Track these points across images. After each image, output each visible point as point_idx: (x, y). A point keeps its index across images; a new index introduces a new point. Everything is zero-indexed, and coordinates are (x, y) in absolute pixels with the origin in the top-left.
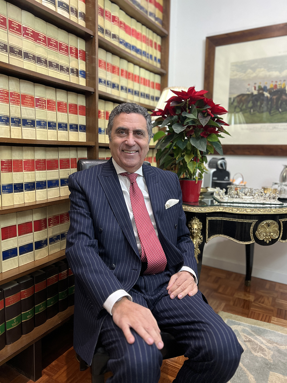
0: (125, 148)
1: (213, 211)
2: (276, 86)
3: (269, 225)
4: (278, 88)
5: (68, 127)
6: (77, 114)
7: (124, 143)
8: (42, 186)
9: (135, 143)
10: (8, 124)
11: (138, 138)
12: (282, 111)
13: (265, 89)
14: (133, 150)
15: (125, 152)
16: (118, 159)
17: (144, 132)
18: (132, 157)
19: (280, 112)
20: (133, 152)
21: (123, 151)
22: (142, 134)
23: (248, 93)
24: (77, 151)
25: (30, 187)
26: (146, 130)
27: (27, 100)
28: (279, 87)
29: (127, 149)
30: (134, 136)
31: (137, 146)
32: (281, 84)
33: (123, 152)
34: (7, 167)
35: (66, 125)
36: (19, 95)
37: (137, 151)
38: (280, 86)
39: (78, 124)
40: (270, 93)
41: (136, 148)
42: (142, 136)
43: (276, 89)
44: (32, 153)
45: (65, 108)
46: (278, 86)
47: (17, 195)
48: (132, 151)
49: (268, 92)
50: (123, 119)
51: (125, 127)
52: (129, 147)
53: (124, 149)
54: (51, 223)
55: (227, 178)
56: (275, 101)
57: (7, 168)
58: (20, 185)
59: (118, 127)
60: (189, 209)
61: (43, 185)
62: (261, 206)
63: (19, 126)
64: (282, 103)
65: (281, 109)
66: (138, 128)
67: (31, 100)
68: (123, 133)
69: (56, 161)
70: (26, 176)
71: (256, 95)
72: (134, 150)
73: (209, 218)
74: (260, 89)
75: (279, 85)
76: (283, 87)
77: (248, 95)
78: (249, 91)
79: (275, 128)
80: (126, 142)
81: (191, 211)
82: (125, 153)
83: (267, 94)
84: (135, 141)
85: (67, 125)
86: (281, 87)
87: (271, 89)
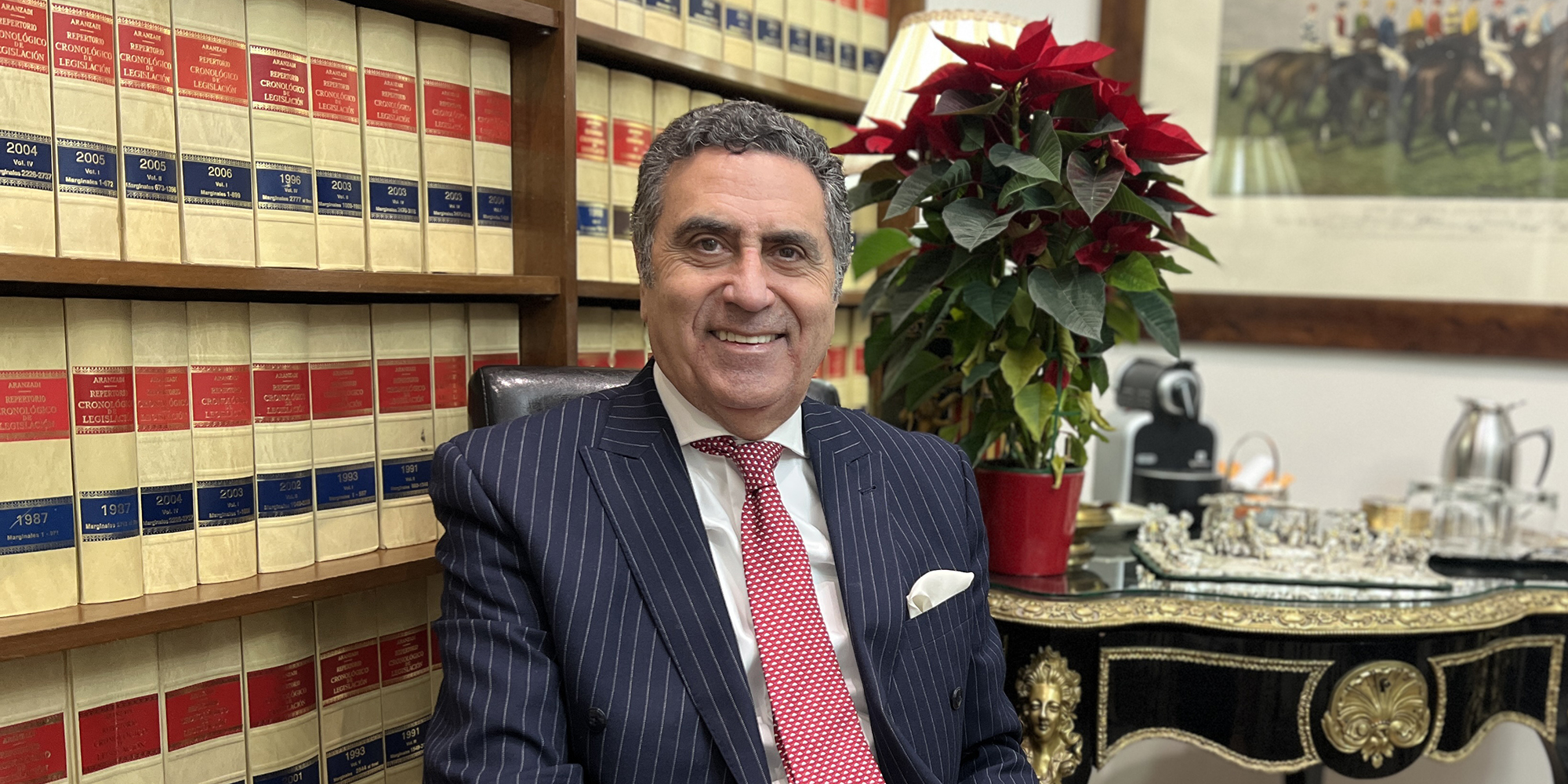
0: (721, 318)
1: (1132, 619)
2: (1435, 22)
3: (1381, 684)
4: (1447, 30)
5: (423, 200)
6: (466, 135)
7: (717, 295)
8: (288, 497)
9: (770, 297)
10: (109, 188)
11: (786, 271)
12: (1464, 144)
13: (1385, 33)
14: (760, 329)
15: (723, 336)
16: (688, 372)
17: (814, 247)
18: (755, 363)
19: (1452, 148)
20: (763, 340)
21: (712, 332)
22: (804, 255)
23: (1307, 46)
24: (466, 320)
25: (230, 505)
26: (823, 235)
27: (209, 66)
28: (1451, 25)
29: (732, 327)
30: (768, 262)
31: (780, 309)
32: (1458, 14)
33: (713, 339)
34: (103, 405)
35: (412, 190)
36: (163, 42)
37: (779, 336)
38: (1456, 20)
39: (471, 185)
40: (1410, 55)
41: (775, 320)
42: (803, 263)
43: (1438, 37)
44: (239, 332)
45: (405, 107)
46: (1446, 21)
47: (160, 549)
48: (758, 335)
49: (1400, 47)
50: (710, 179)
51: (722, 219)
52: (741, 312)
53: (716, 325)
54: (337, 679)
55: (1201, 457)
56: (1430, 92)
57: (103, 412)
58: (176, 494)
59: (689, 216)
60: (1018, 613)
61: (292, 492)
62: (1352, 594)
63: (164, 196)
64: (1460, 106)
65: (1460, 133)
66: (783, 226)
67: (228, 64)
68: (712, 247)
69: (359, 373)
70: (204, 450)
71: (1343, 60)
72: (767, 329)
73: (1113, 654)
74: (1364, 29)
75: (1451, 15)
76: (1466, 29)
77: (1309, 55)
78: (1314, 40)
79: (1426, 220)
80: (729, 292)
81: (1028, 619)
82: (721, 345)
83: (1394, 58)
84: (770, 288)
85: (417, 189)
86: (1459, 26)
87: (1413, 35)
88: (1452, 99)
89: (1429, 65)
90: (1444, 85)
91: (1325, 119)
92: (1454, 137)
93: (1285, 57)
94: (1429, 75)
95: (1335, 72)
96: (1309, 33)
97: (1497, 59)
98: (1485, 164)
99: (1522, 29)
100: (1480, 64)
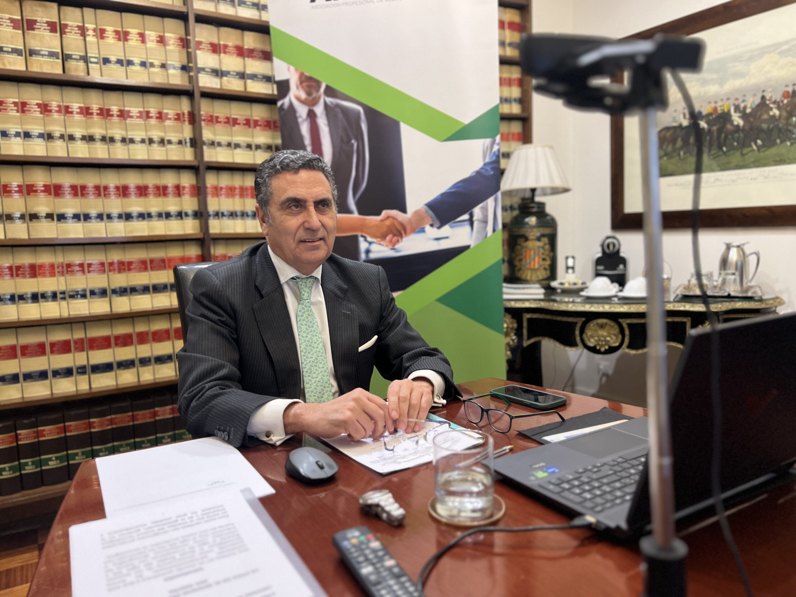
2: (715, 109)
4: (719, 111)
12: (728, 151)
19: (724, 153)
23: (675, 124)
28: (721, 110)
32: (723, 106)
38: (722, 108)
42: (327, 209)
46: (719, 109)
49: (704, 120)
56: (715, 134)
65: (726, 147)
71: (686, 127)
75: (720, 106)
76: (726, 110)
77: (675, 128)
80: (306, 224)
83: (703, 124)
84: (319, 221)
86: (724, 110)
87: (709, 115)
88: (723, 136)
89: (714, 125)
90: (720, 131)
91: (681, 148)
92: (724, 149)
93: (667, 129)
94: (715, 128)
95: (684, 132)
96: (675, 120)
97: (737, 120)
98: (736, 157)
99: (745, 108)
100: (731, 122)
